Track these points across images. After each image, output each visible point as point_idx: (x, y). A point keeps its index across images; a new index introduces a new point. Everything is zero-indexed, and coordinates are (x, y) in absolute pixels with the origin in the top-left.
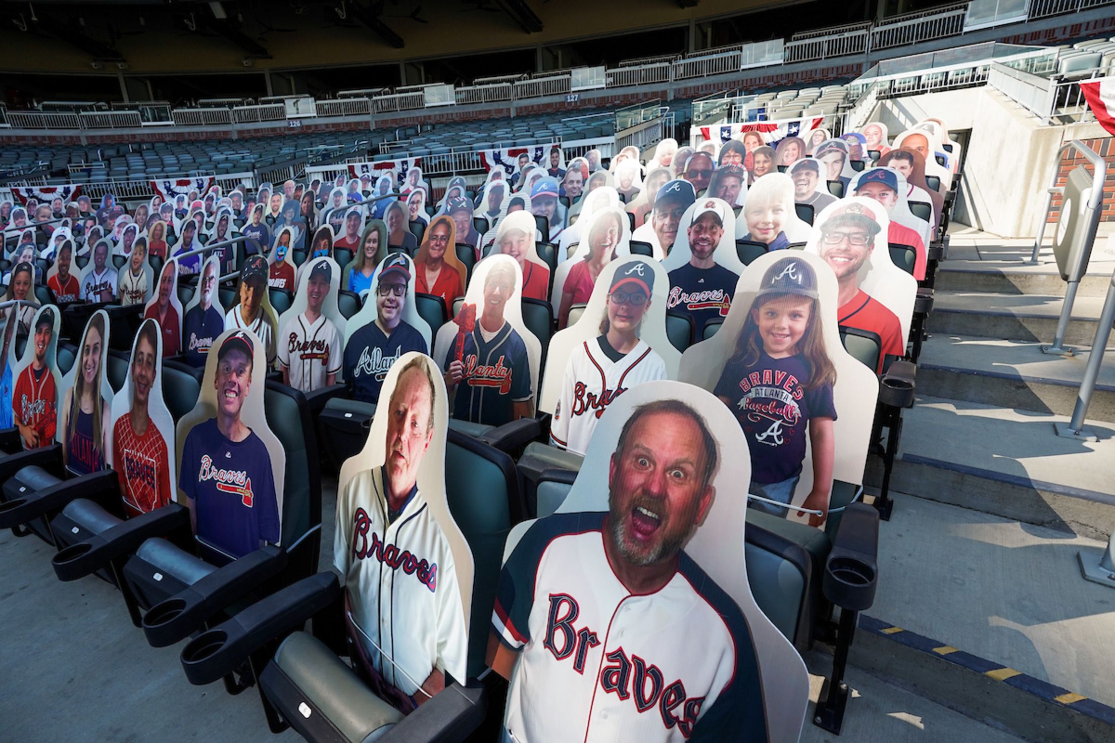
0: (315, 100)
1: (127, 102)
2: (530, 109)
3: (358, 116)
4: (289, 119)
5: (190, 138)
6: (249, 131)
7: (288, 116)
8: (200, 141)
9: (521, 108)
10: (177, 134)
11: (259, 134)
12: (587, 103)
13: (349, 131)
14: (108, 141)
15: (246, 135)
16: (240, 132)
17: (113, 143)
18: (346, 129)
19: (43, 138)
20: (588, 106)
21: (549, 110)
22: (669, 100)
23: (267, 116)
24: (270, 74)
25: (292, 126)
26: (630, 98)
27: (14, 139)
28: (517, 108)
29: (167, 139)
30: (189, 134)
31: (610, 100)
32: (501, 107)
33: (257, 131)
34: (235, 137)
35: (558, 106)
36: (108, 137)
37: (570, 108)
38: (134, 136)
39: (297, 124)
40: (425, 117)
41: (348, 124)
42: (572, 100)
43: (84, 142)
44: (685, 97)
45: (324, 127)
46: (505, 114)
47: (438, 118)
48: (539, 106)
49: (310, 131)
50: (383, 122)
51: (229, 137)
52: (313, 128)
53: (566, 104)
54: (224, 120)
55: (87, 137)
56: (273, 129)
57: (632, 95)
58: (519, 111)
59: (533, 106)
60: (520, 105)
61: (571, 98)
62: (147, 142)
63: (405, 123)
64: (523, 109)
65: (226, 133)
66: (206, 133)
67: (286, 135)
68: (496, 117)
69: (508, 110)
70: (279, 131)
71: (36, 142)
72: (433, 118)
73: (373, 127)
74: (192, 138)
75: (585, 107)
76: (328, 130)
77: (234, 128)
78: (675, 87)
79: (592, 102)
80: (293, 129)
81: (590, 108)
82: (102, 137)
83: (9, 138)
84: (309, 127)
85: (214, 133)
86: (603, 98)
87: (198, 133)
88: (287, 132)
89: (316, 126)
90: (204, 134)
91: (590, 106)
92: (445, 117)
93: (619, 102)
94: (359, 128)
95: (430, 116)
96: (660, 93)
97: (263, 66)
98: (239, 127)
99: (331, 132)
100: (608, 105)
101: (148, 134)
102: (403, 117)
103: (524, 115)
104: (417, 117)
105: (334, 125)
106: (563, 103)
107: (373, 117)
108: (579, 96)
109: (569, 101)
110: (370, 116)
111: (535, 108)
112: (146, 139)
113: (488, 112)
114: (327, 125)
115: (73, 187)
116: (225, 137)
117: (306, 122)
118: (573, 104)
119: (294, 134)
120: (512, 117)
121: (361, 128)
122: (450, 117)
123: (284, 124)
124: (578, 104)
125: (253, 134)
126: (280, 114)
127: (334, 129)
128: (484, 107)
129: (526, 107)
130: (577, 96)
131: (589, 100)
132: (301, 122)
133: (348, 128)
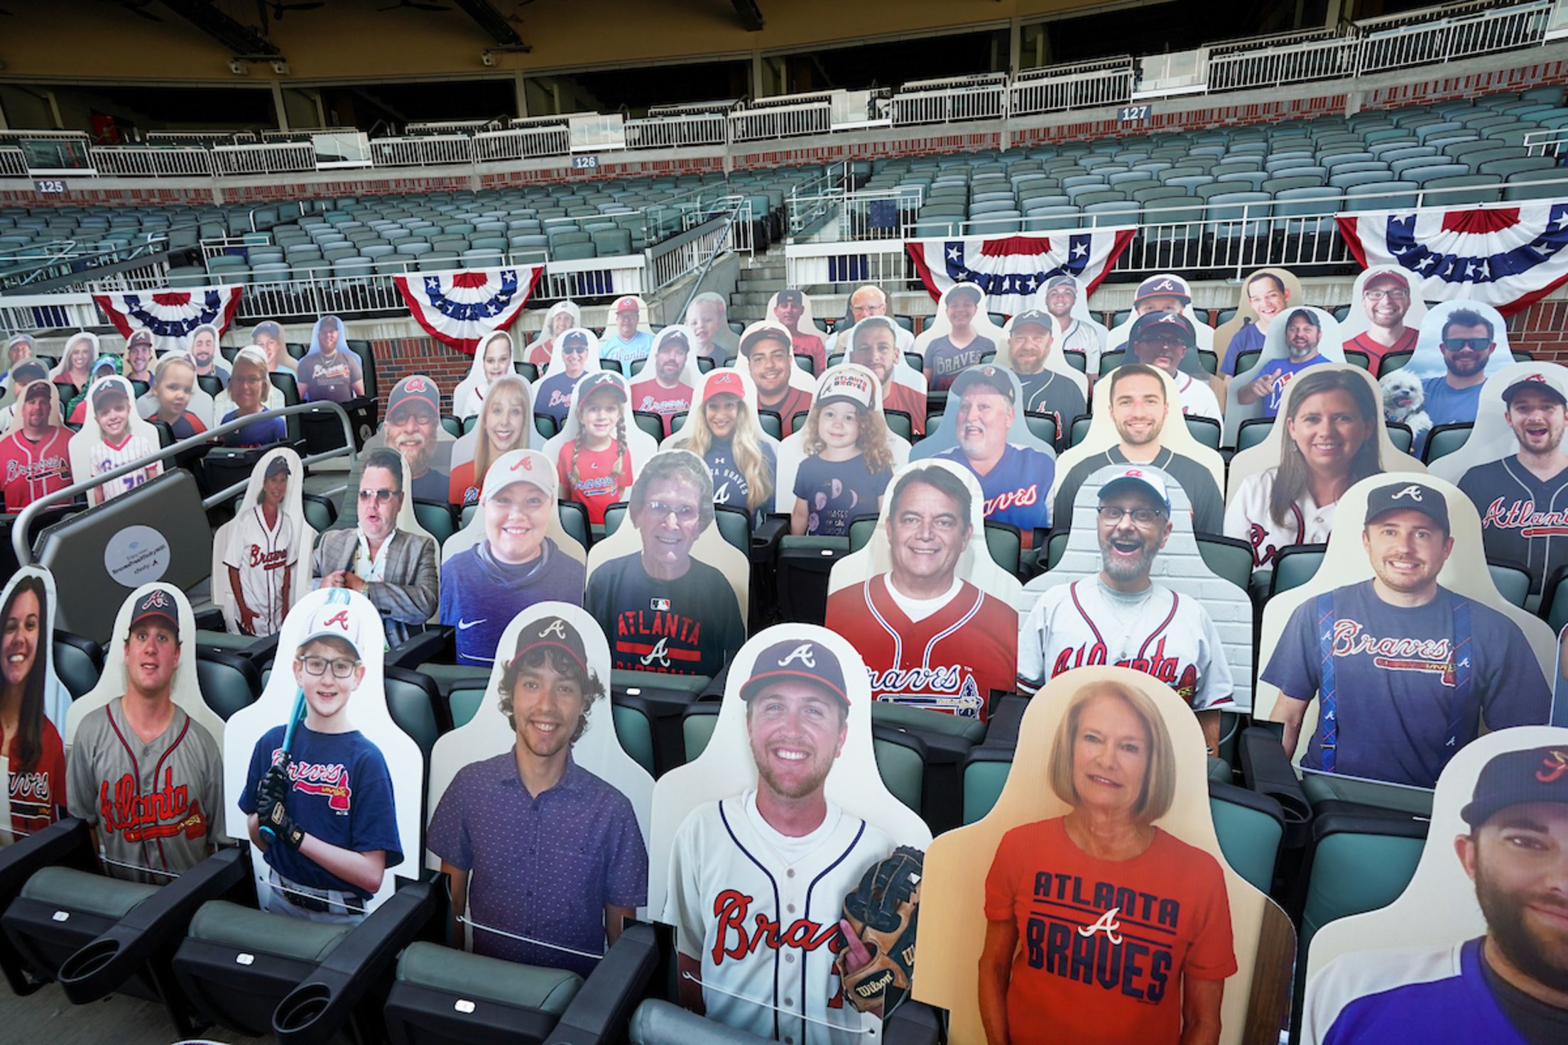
0: (625, 119)
1: (284, 131)
2: (1041, 135)
3: (701, 148)
4: (574, 153)
5: (399, 190)
6: (502, 176)
7: (573, 149)
8: (418, 195)
9: (1022, 133)
10: (377, 182)
11: (520, 182)
12: (1165, 122)
13: (683, 175)
14: (259, 198)
15: (496, 184)
16: (487, 178)
17: (266, 200)
18: (679, 171)
19: (151, 192)
20: (1166, 129)
21: (1081, 137)
22: (1348, 115)
23: (535, 148)
24: (525, 79)
25: (580, 166)
26: (1260, 111)
27: (102, 196)
28: (1013, 133)
29: (359, 192)
30: (398, 182)
31: (1215, 117)
32: (982, 132)
33: (515, 175)
34: (476, 186)
35: (1101, 129)
36: (259, 189)
37: (1126, 132)
38: (302, 187)
39: (590, 162)
40: (830, 149)
41: (683, 163)
42: (1133, 117)
43: (218, 200)
44: (1388, 107)
45: (638, 169)
46: (988, 144)
47: (856, 152)
48: (1060, 128)
49: (614, 175)
50: (747, 158)
51: (465, 187)
52: (618, 171)
53: (1119, 124)
54: (457, 155)
55: (223, 191)
56: (546, 173)
57: (1267, 107)
58: (1018, 138)
59: (1047, 130)
60: (1022, 128)
61: (1131, 114)
62: (324, 199)
63: (791, 161)
64: (1028, 135)
65: (460, 179)
66: (427, 180)
67: (568, 182)
68: (971, 150)
69: (996, 136)
70: (556, 176)
71: (138, 200)
72: (846, 151)
73: (728, 168)
74: (402, 189)
75: (1160, 130)
76: (646, 173)
77: (475, 171)
78: (1366, 87)
79: (1176, 122)
80: (582, 171)
81: (1169, 133)
82: (248, 189)
83: (94, 193)
84: (610, 168)
85: (441, 180)
86: (1200, 114)
87: (412, 181)
88: (570, 178)
89: (624, 166)
90: (423, 183)
91: (1171, 129)
92: (870, 150)
93: (1235, 120)
94: (703, 169)
95: (840, 149)
96: (1329, 102)
97: (511, 66)
98: (485, 169)
99: (650, 177)
100: (1209, 127)
101: (327, 184)
102: (788, 149)
103: (1027, 147)
104: (815, 150)
105: (656, 164)
106: (1114, 123)
107: (730, 149)
108: (1149, 107)
109: (1126, 118)
110: (724, 146)
111: (1053, 133)
112: (323, 193)
113: (956, 140)
114: (643, 165)
115: (225, 292)
116: (460, 187)
117: (604, 160)
118: (1134, 125)
119: (582, 181)
120: (1003, 149)
121: (708, 169)
122: (881, 150)
123: (565, 162)
124: (1146, 124)
125: (508, 180)
126: (559, 146)
127: (656, 172)
128: (949, 130)
129: (1034, 132)
130: (1144, 108)
131: (1171, 117)
132: (596, 159)
133: (683, 170)
